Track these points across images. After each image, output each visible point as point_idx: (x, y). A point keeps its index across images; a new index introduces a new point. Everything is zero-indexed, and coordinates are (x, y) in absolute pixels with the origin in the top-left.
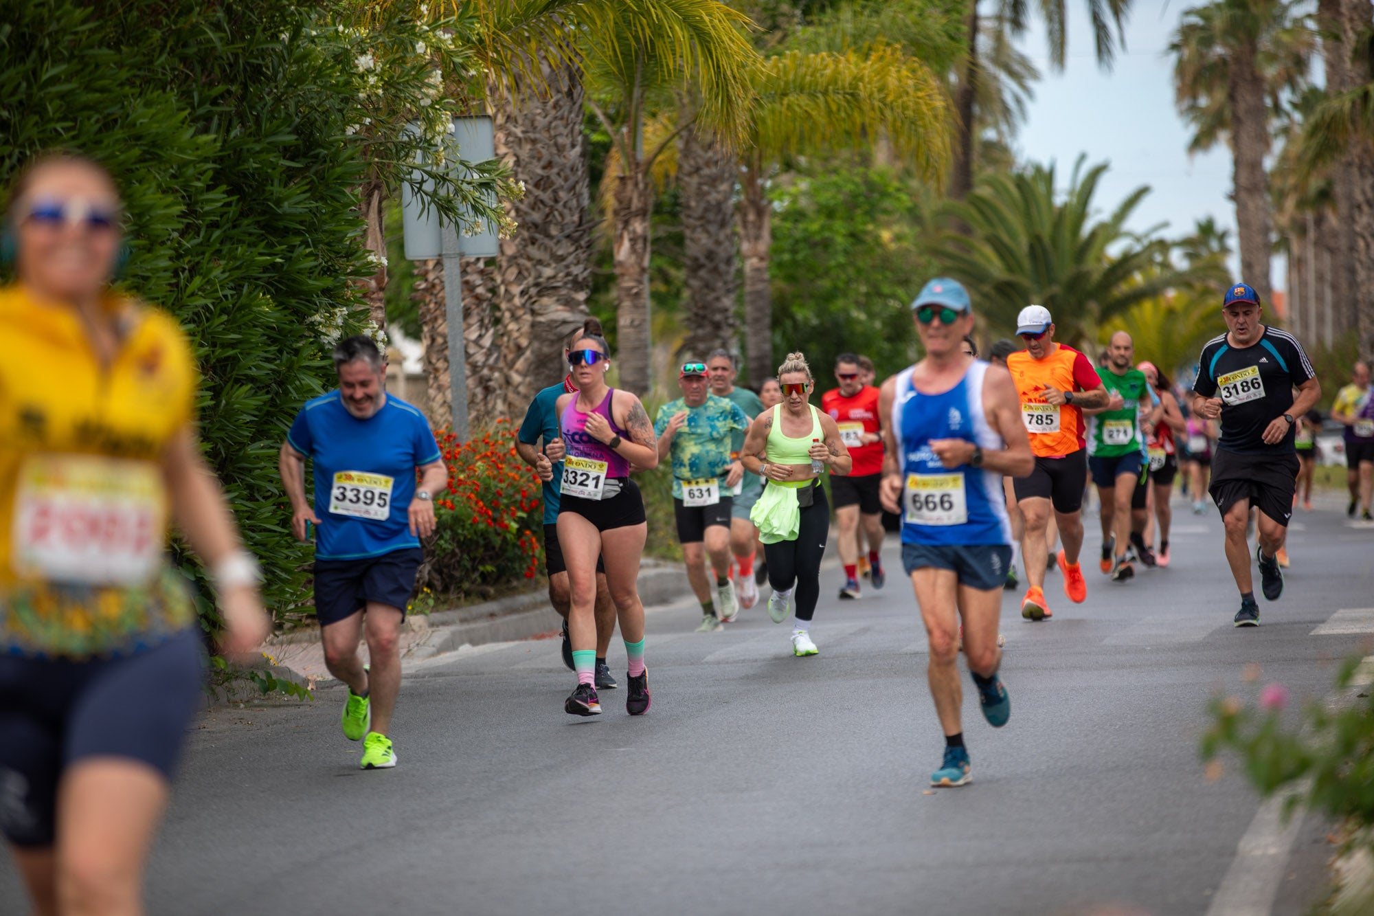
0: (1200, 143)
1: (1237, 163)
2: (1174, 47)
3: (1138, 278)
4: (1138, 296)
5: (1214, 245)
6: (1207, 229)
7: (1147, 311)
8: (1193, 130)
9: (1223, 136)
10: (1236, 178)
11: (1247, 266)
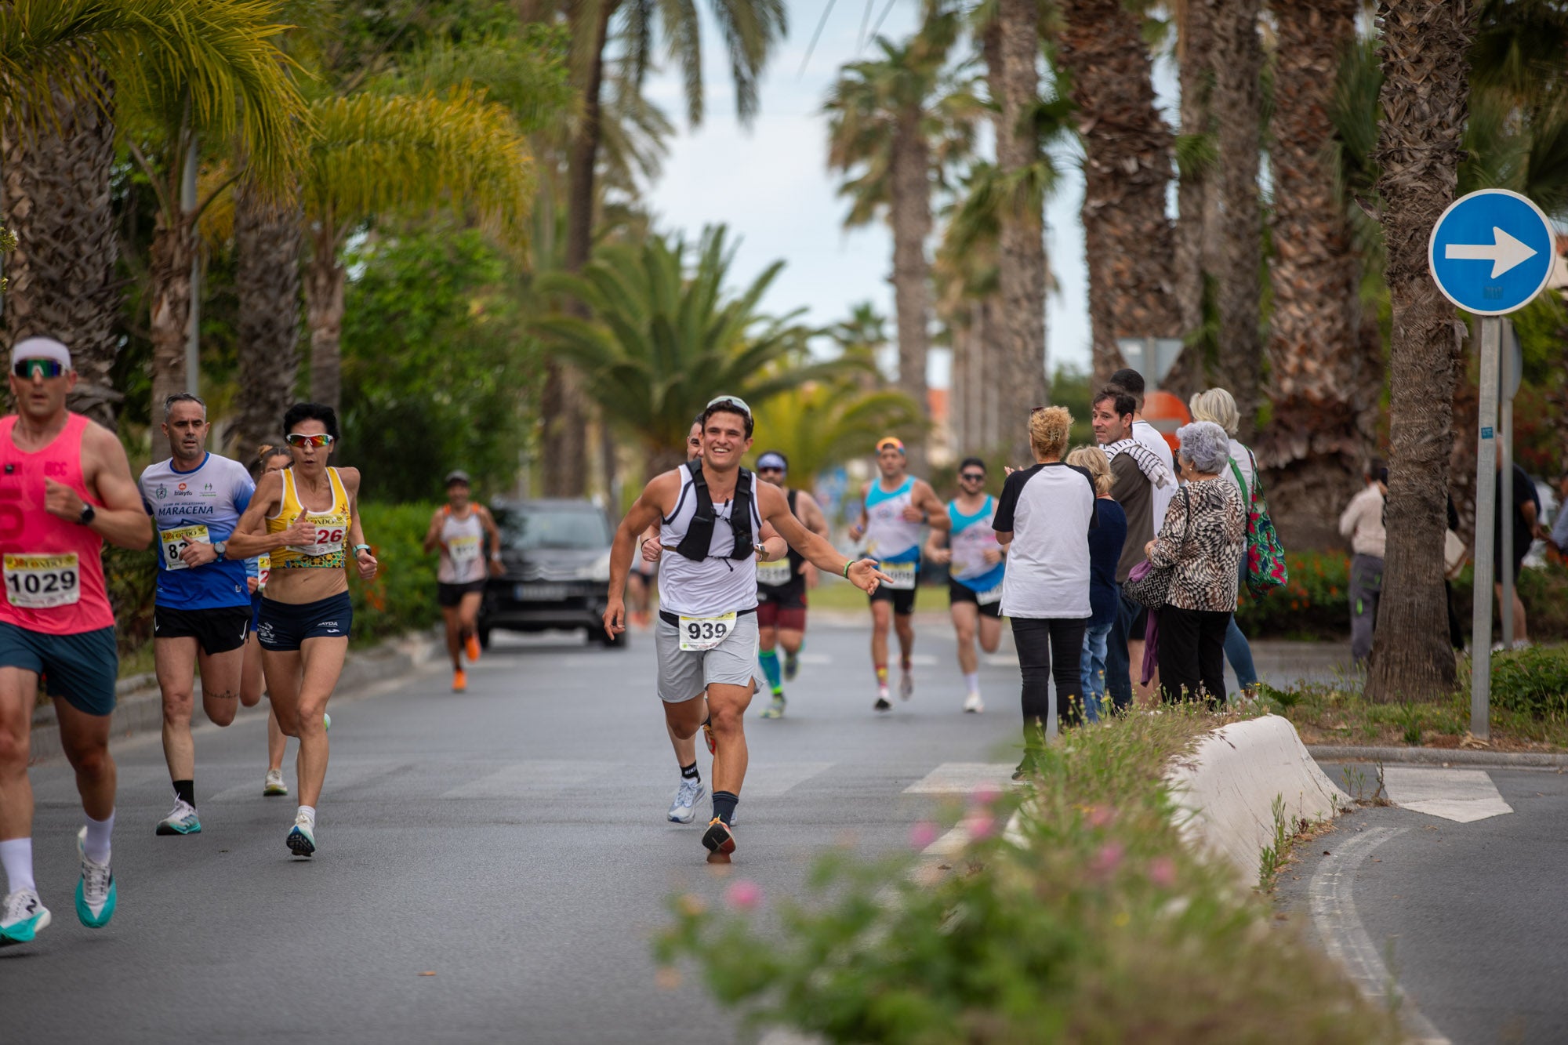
0: (858, 217)
1: (897, 243)
2: (831, 106)
3: (774, 369)
4: (772, 389)
5: (870, 332)
6: (865, 315)
7: (784, 406)
8: (847, 203)
9: (882, 210)
10: (896, 258)
11: (904, 358)
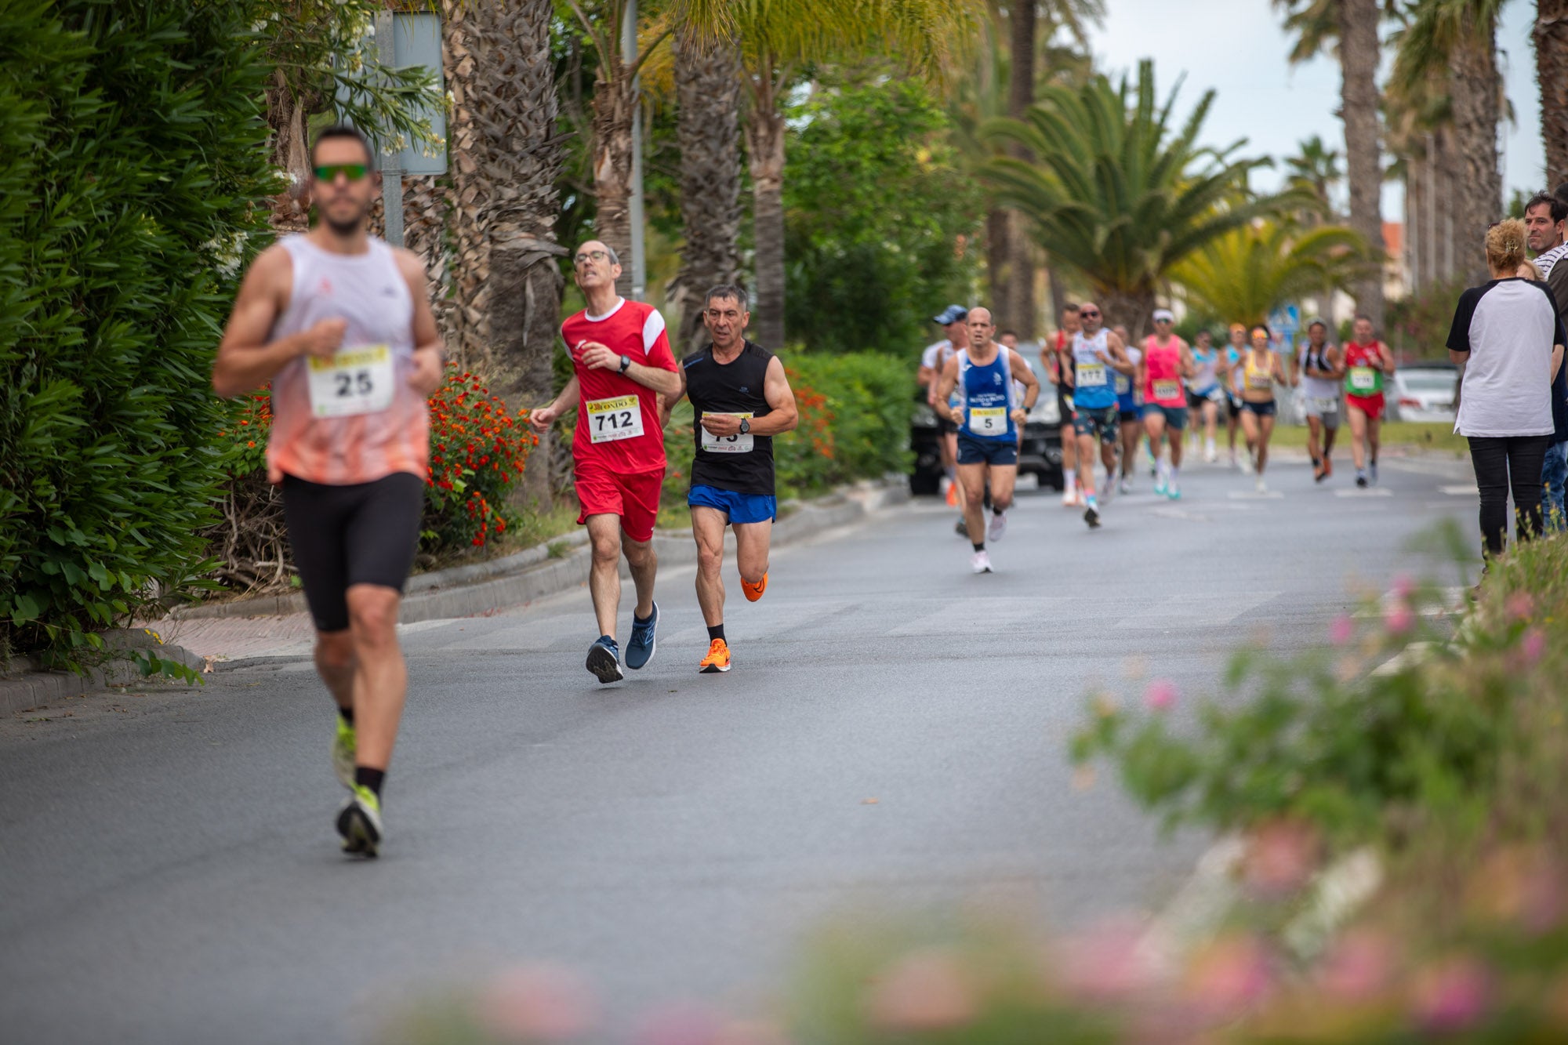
0: (1302, 52)
1: (1345, 75)
3: (1221, 207)
4: (1221, 227)
5: (1322, 168)
6: (1314, 149)
7: (1232, 243)
8: (1296, 35)
9: (1330, 42)
10: (1344, 92)
11: (1355, 192)
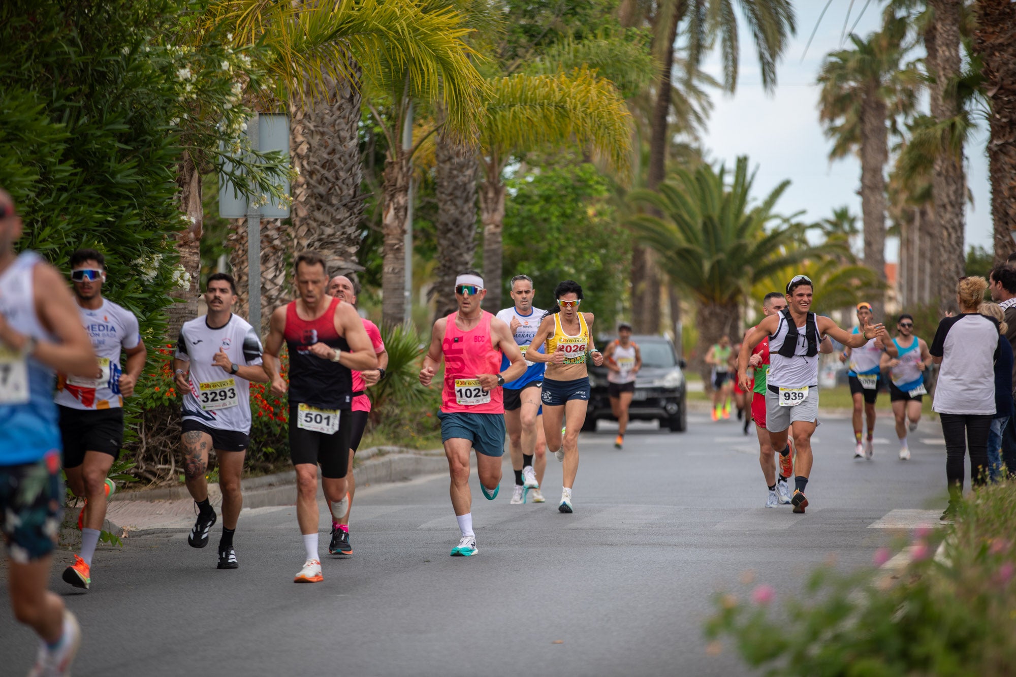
0: (838, 152)
1: (864, 168)
2: (821, 79)
3: (783, 250)
4: (782, 264)
5: (846, 227)
6: (842, 215)
8: (831, 143)
9: (855, 147)
10: (862, 179)
11: (868, 244)
